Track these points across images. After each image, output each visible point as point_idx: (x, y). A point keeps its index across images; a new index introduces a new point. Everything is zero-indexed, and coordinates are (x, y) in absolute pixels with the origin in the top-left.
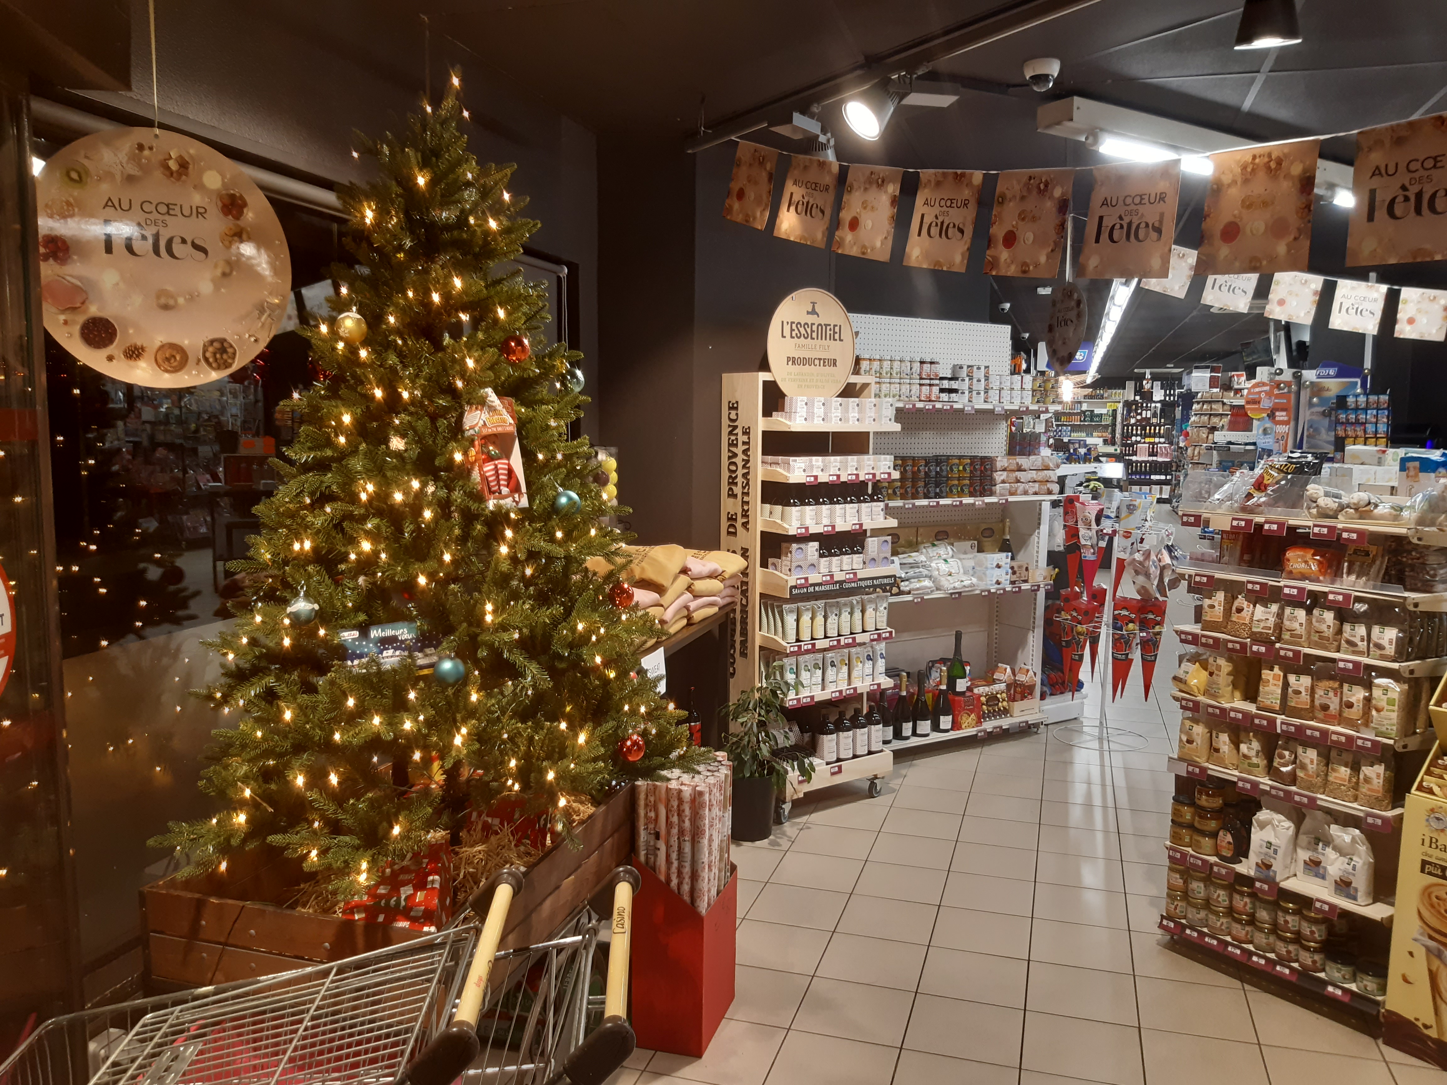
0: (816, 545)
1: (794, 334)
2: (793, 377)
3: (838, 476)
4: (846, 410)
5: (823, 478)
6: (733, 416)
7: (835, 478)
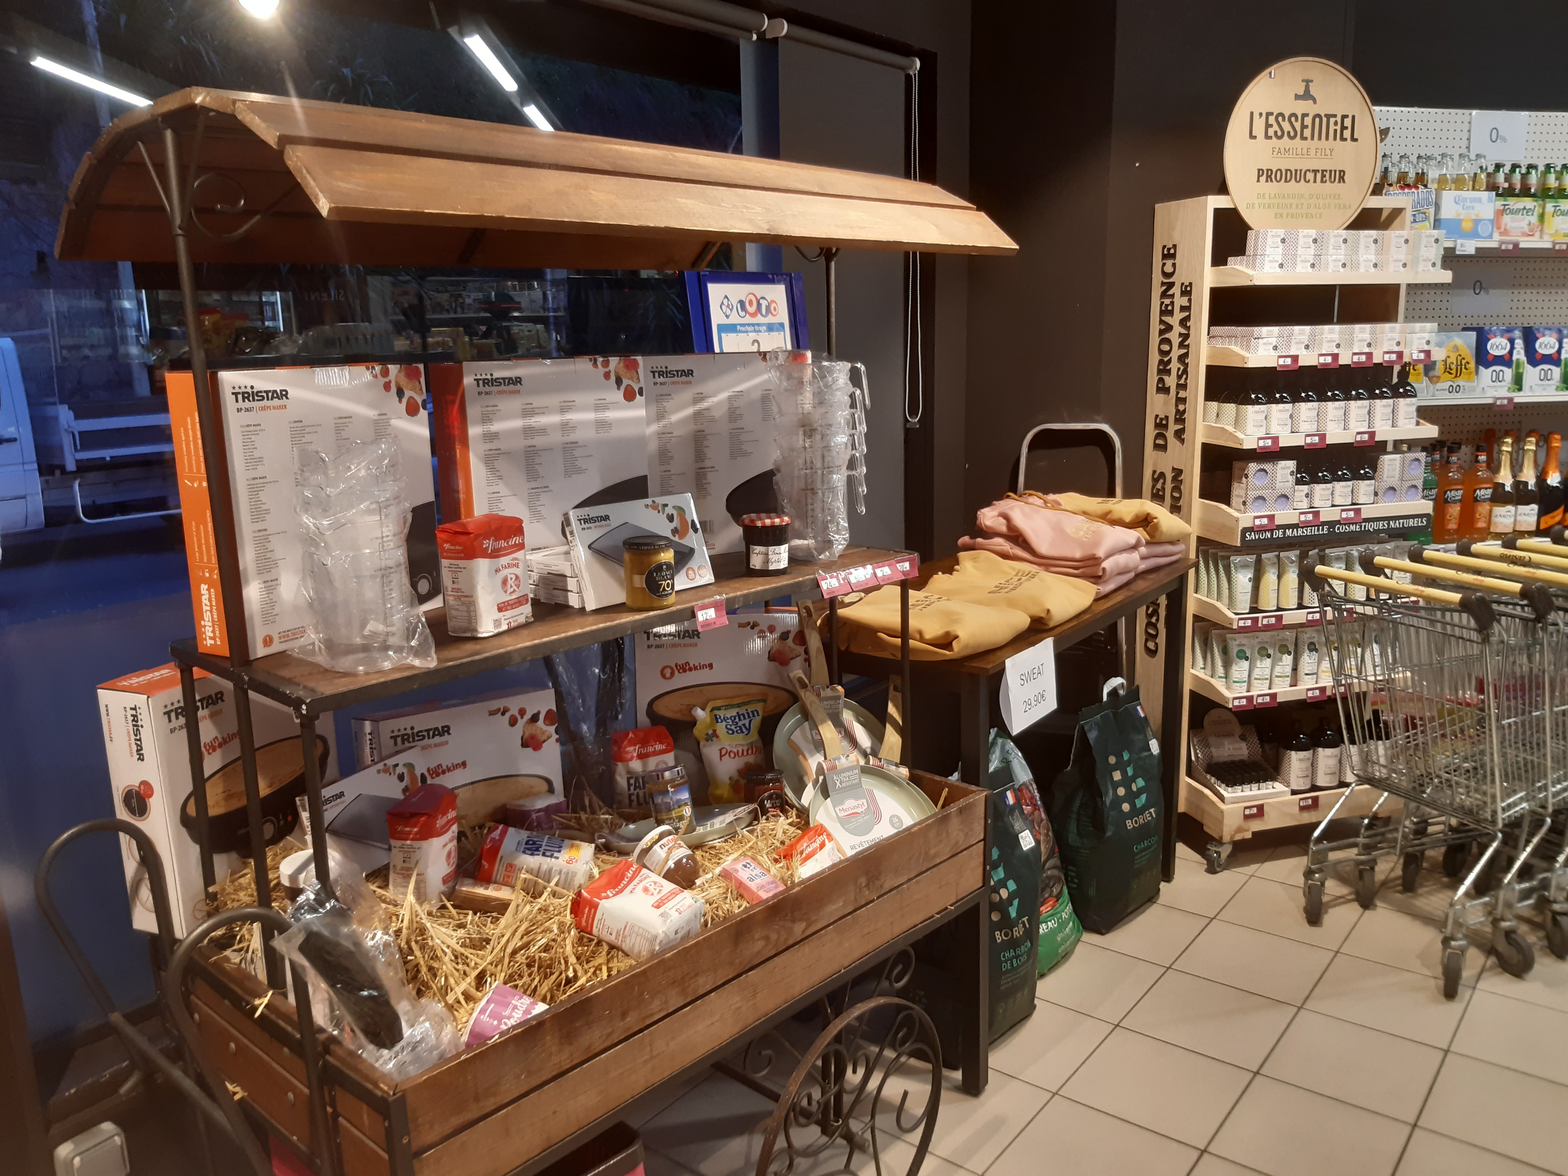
0: (1291, 465)
1: (1271, 132)
2: (1267, 201)
3: (1335, 357)
4: (1355, 250)
5: (1308, 359)
6: (1169, 269)
7: (1329, 359)
